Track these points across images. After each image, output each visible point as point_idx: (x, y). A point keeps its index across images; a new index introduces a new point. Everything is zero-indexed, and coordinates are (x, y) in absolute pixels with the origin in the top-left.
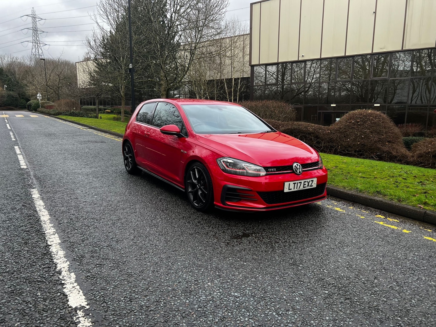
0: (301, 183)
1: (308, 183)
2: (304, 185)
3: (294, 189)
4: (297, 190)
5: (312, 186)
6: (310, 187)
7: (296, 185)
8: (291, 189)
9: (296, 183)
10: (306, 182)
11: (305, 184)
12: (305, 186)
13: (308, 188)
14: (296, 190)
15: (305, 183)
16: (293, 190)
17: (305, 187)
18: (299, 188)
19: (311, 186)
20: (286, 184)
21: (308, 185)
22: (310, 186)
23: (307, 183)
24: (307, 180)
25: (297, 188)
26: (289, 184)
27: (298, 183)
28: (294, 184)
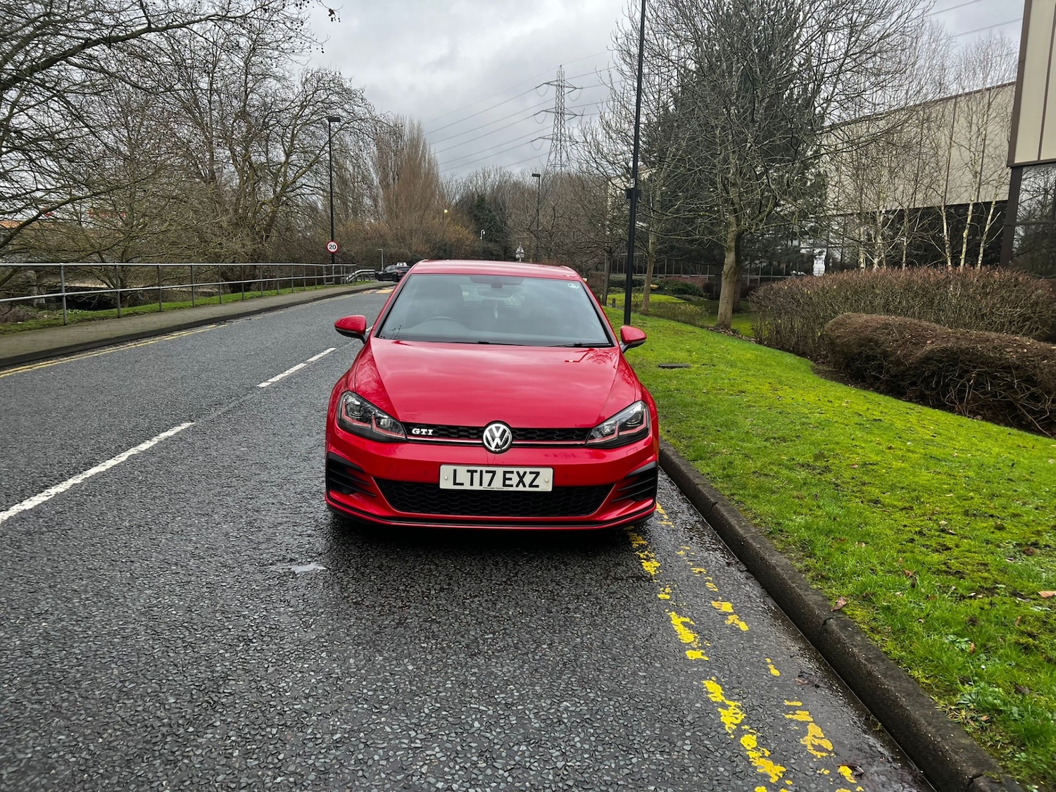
0: (494, 473)
1: (521, 477)
2: (505, 479)
3: (472, 484)
4: (481, 489)
5: (537, 486)
6: (528, 489)
7: (477, 476)
8: (462, 484)
9: (476, 471)
10: (512, 472)
11: (510, 479)
12: (509, 482)
13: (521, 488)
14: (476, 487)
15: (508, 476)
16: (467, 487)
17: (512, 486)
18: (489, 485)
19: (531, 485)
20: (446, 470)
21: (521, 482)
22: (527, 485)
23: (515, 479)
24: (515, 470)
25: (481, 485)
26: (455, 471)
27: (481, 472)
28: (472, 472)
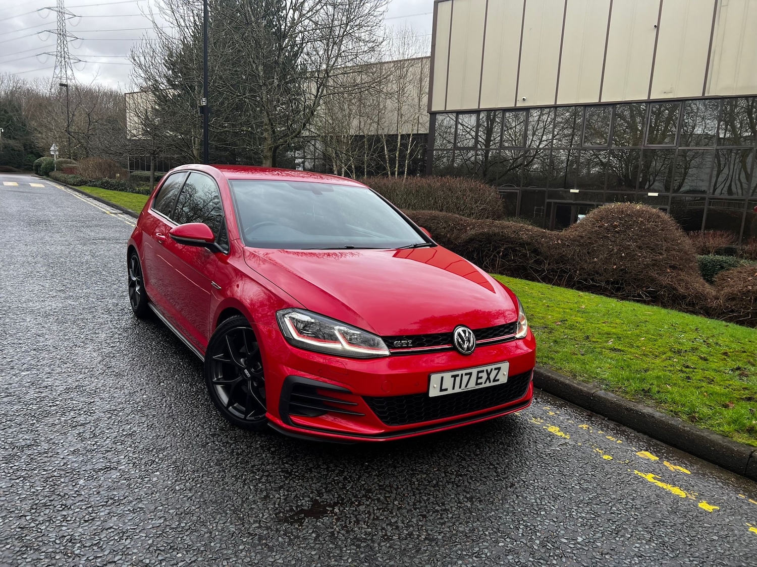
0: (470, 374)
1: (489, 374)
2: (478, 378)
3: (453, 389)
4: (460, 390)
5: (498, 380)
6: (492, 384)
7: (458, 379)
8: (446, 390)
9: (458, 375)
10: (483, 371)
11: (481, 378)
12: (479, 381)
13: (488, 384)
14: (457, 390)
15: (480, 375)
16: (450, 391)
17: (481, 383)
18: (466, 386)
19: (494, 380)
20: (435, 379)
21: (488, 378)
22: (492, 380)
23: (484, 375)
24: (484, 368)
25: (460, 387)
26: (442, 378)
27: (462, 375)
28: (455, 377)
